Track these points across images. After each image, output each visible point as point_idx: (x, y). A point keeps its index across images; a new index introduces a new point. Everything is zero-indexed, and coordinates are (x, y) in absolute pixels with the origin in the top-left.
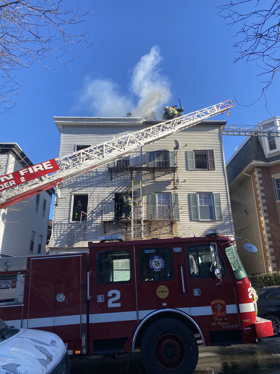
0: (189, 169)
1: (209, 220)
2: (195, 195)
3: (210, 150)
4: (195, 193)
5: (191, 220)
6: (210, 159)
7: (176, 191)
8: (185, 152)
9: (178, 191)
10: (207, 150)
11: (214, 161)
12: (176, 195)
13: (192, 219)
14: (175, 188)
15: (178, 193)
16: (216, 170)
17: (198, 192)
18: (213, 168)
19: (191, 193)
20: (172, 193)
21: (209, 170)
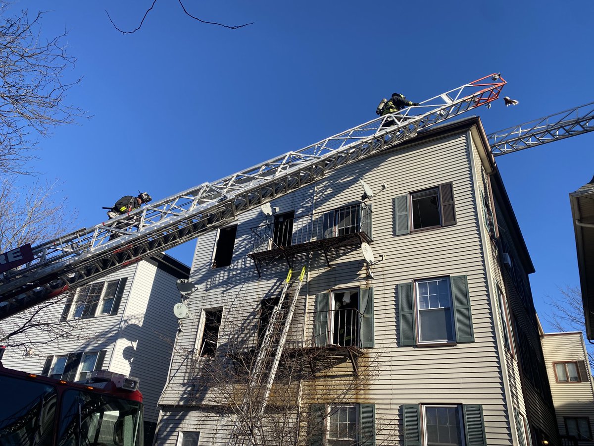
0: (398, 233)
1: (445, 342)
2: (408, 288)
3: (443, 186)
4: (410, 281)
5: (399, 345)
6: (445, 204)
7: (370, 282)
8: (392, 199)
9: (373, 282)
10: (437, 187)
11: (453, 205)
12: (370, 291)
13: (402, 340)
14: (368, 277)
15: (375, 285)
16: (458, 224)
17: (415, 281)
18: (452, 220)
19: (402, 282)
20: (362, 287)
21: (442, 226)
